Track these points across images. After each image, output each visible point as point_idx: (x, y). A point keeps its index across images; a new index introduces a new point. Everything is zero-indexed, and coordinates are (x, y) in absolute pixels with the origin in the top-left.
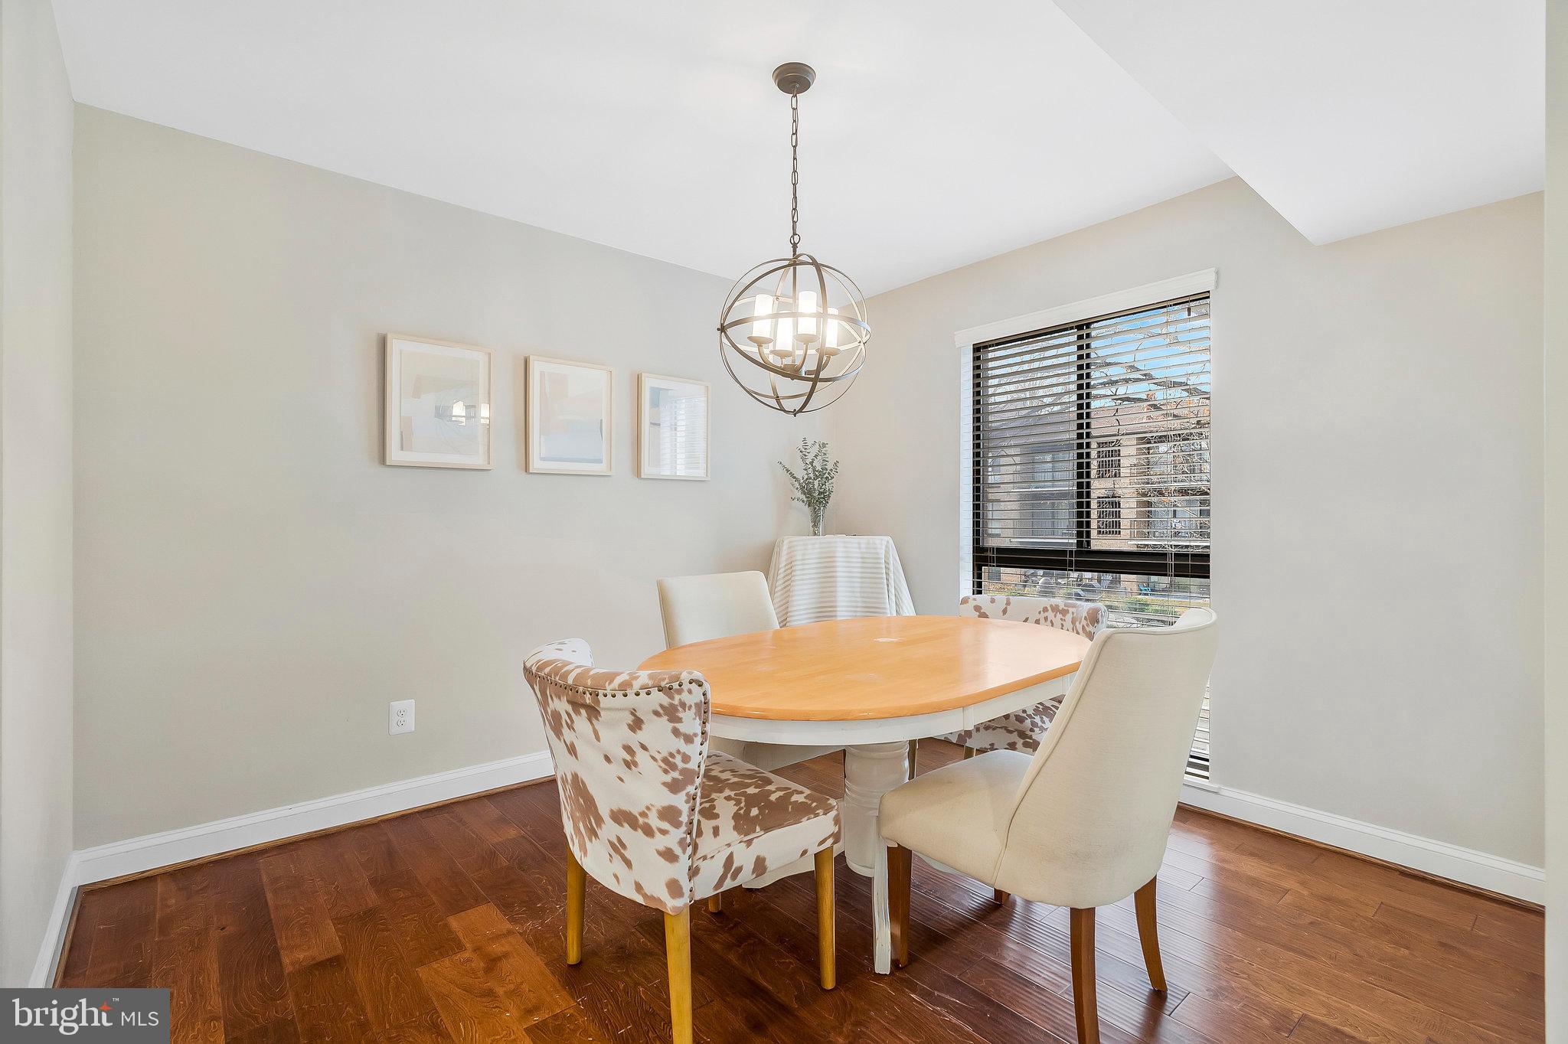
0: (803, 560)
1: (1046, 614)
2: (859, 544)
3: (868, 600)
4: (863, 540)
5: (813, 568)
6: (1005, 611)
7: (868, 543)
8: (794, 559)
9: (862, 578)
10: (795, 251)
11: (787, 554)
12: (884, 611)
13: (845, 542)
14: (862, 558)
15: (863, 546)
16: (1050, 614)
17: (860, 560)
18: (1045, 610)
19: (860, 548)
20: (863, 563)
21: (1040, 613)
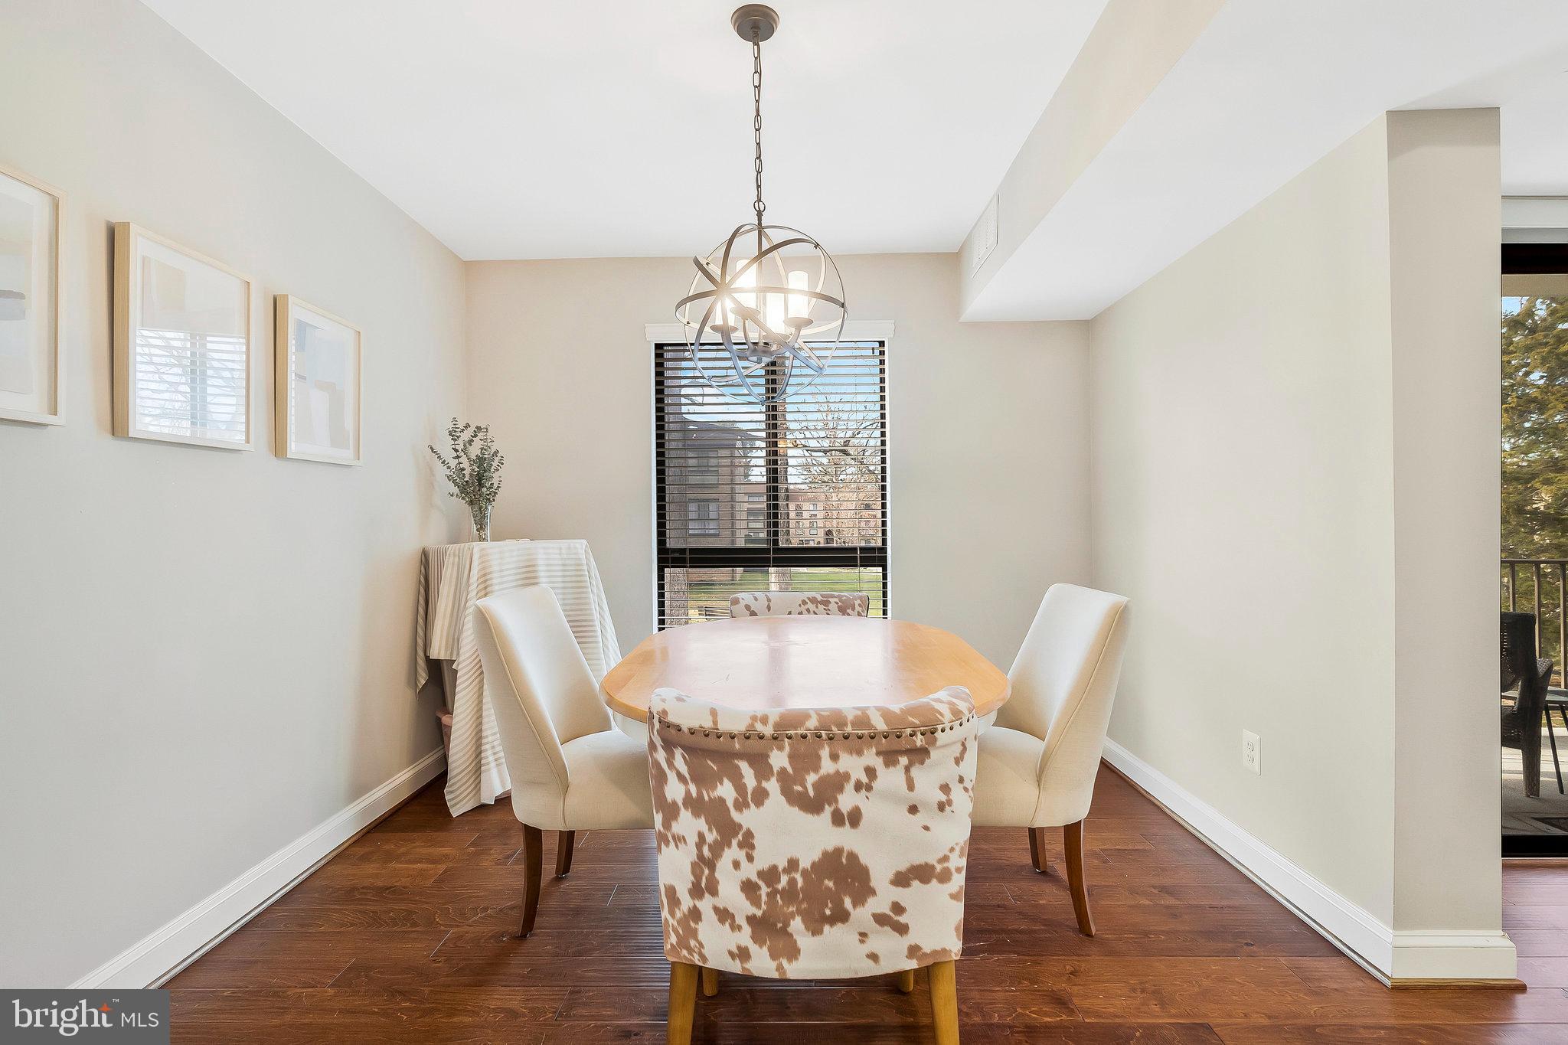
0: (501, 571)
1: (807, 606)
2: (561, 549)
3: (570, 613)
4: (563, 544)
5: (512, 581)
6: (769, 608)
7: (569, 548)
8: (488, 571)
9: (564, 588)
10: (760, 220)
11: (480, 564)
12: (591, 623)
13: (544, 548)
14: (564, 565)
15: (564, 551)
16: (810, 605)
17: (561, 568)
18: (804, 603)
19: (560, 554)
20: (565, 570)
21: (800, 605)
